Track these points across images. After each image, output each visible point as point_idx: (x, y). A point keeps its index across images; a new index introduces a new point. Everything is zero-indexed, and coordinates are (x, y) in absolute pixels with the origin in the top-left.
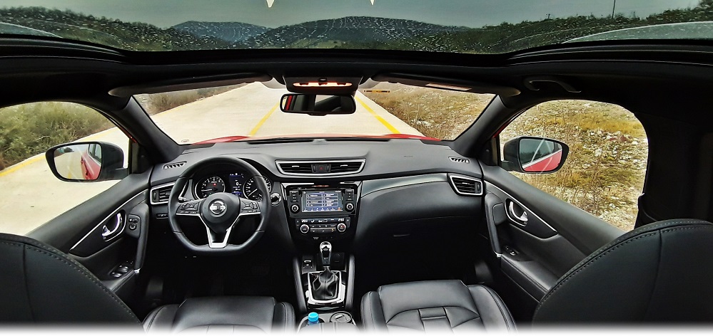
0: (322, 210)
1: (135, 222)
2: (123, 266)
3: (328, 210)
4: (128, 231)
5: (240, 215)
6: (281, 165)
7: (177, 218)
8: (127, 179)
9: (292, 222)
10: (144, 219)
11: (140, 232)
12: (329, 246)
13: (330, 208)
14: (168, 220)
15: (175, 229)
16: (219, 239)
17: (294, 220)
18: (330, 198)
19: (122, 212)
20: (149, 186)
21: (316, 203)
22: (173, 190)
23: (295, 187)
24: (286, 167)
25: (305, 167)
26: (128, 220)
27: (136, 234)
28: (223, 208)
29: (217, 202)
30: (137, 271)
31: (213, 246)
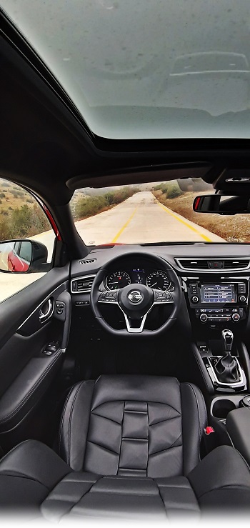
0: (219, 301)
1: (62, 307)
2: (52, 346)
3: (223, 302)
4: (56, 315)
5: (154, 303)
6: (180, 261)
7: (99, 305)
8: (52, 271)
9: (192, 312)
10: (68, 305)
11: (65, 316)
12: (230, 333)
13: (225, 300)
14: (91, 306)
15: (97, 315)
16: (135, 324)
17: (194, 310)
18: (225, 291)
19: (51, 298)
20: (70, 278)
21: (213, 295)
22: (95, 280)
23: (194, 281)
24: (186, 264)
25: (202, 264)
26: (56, 306)
27: (62, 317)
28: (139, 297)
29: (134, 292)
30: (64, 350)
31: (131, 330)
